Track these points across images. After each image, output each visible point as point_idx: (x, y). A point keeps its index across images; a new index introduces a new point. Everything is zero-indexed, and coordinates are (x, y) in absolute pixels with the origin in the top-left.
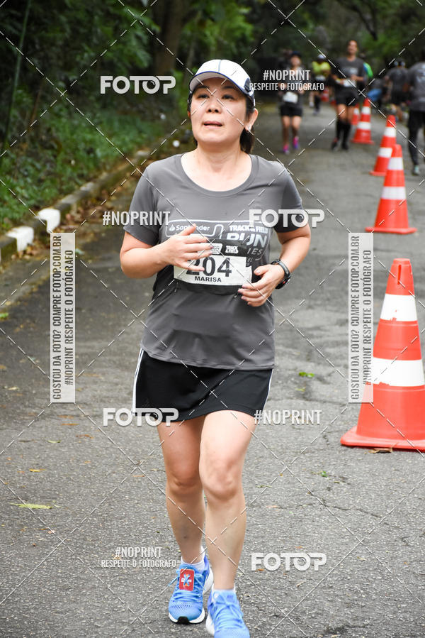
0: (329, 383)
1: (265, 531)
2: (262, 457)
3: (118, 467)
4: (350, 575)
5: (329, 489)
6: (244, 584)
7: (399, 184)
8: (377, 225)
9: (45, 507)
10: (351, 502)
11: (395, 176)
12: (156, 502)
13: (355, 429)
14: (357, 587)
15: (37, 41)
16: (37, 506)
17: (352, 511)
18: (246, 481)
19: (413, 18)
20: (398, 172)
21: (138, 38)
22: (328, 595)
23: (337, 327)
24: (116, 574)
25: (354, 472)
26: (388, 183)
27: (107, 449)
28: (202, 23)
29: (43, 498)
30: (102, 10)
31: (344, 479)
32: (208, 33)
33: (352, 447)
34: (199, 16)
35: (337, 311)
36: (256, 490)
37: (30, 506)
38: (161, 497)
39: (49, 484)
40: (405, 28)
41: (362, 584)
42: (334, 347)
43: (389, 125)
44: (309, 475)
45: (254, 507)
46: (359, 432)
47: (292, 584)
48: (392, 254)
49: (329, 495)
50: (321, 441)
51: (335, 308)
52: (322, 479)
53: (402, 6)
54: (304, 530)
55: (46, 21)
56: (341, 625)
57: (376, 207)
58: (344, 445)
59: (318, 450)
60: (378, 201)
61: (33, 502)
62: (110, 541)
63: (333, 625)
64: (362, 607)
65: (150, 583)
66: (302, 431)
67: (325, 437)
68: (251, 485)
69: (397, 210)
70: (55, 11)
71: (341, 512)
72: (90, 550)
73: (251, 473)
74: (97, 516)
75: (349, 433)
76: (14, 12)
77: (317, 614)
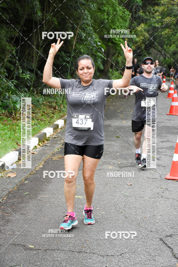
0: (160, 160)
1: (145, 205)
2: (143, 182)
3: (101, 185)
4: (172, 219)
5: (163, 192)
6: (141, 221)
7: (176, 101)
8: (170, 113)
9: (82, 197)
10: (170, 196)
11: (175, 99)
12: (113, 196)
13: (169, 174)
14: (174, 222)
15: (74, 62)
16: (79, 197)
17: (170, 199)
18: (139, 190)
19: (177, 54)
20: (176, 98)
21: (100, 61)
22: (166, 225)
23: (161, 143)
24: (103, 218)
25: (170, 187)
26: (173, 101)
27: (98, 180)
28: (118, 56)
29: (81, 194)
30: (91, 53)
31: (167, 189)
32: (119, 58)
33: (169, 179)
34: (117, 54)
35: (160, 138)
36: (142, 193)
37: (78, 197)
38: (114, 195)
39: (82, 190)
40: (174, 56)
41: (175, 222)
42: (161, 149)
43: (172, 84)
44: (157, 188)
45: (141, 198)
46: (170, 175)
47: (155, 221)
48: (175, 121)
49: (163, 194)
50: (159, 177)
51: (160, 137)
52: (161, 189)
53: (173, 51)
54: (157, 205)
55: (76, 57)
56: (170, 234)
57: (170, 107)
58: (166, 179)
59: (159, 180)
60: (170, 106)
61: (78, 196)
62: (101, 208)
63: (168, 234)
64: (176, 229)
65: (113, 221)
66: (153, 175)
67: (160, 176)
68: (140, 191)
69: (176, 108)
70: (79, 54)
71: (167, 199)
72: (95, 210)
73: (140, 188)
74: (96, 200)
75: (167, 175)
76: (67, 55)
77: (163, 231)
